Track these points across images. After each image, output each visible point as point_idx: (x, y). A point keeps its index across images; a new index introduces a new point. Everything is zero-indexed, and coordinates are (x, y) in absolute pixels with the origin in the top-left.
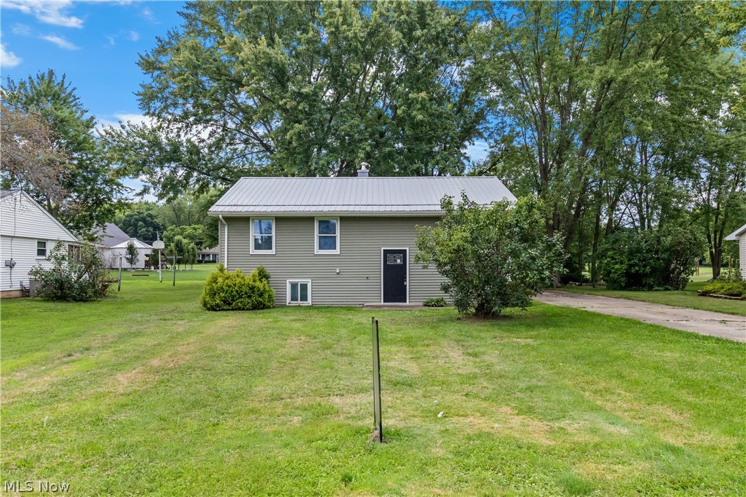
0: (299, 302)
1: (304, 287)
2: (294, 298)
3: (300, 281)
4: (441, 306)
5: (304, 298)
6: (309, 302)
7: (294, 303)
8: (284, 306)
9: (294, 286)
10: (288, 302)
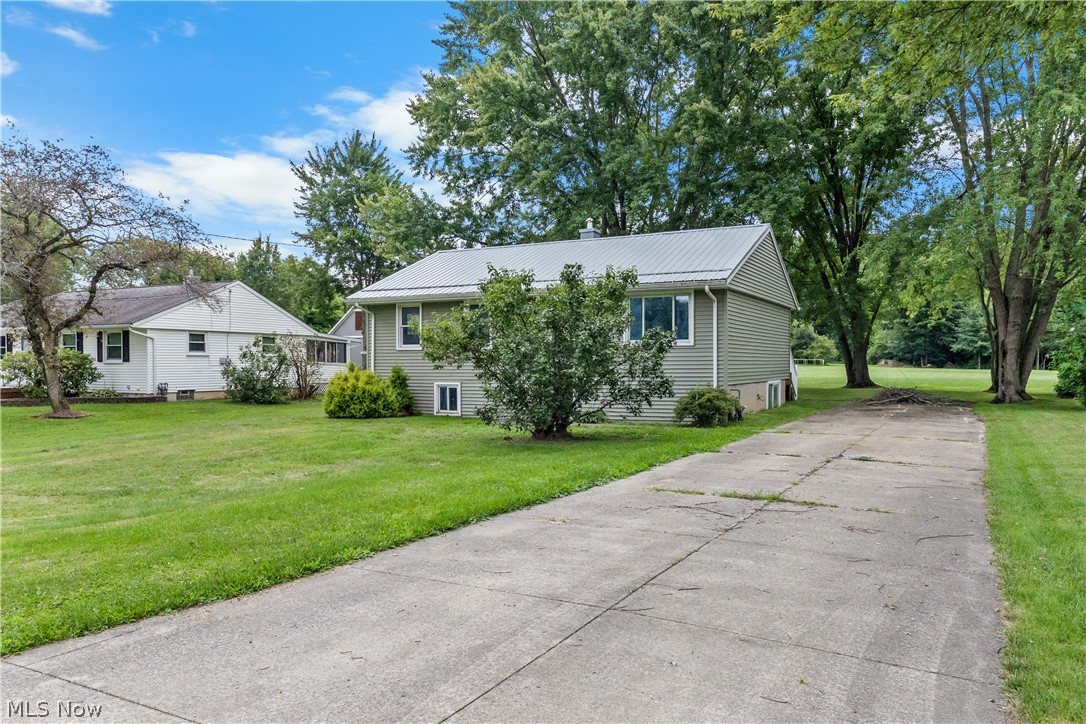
0: (448, 412)
1: (453, 392)
2: (443, 406)
3: (449, 384)
4: (593, 422)
5: (453, 406)
6: (458, 412)
7: (443, 413)
8: (432, 416)
9: (443, 390)
10: (436, 410)
